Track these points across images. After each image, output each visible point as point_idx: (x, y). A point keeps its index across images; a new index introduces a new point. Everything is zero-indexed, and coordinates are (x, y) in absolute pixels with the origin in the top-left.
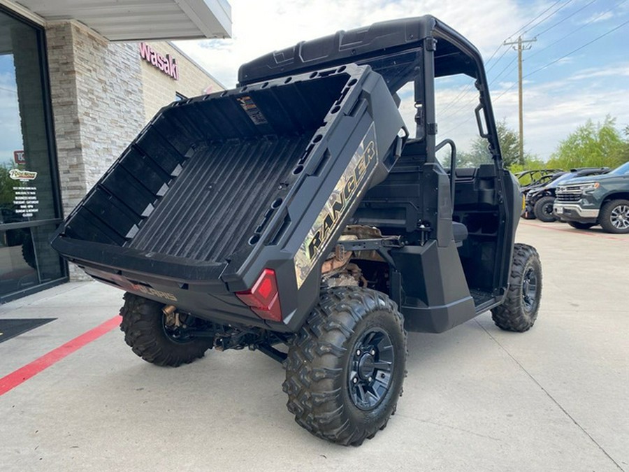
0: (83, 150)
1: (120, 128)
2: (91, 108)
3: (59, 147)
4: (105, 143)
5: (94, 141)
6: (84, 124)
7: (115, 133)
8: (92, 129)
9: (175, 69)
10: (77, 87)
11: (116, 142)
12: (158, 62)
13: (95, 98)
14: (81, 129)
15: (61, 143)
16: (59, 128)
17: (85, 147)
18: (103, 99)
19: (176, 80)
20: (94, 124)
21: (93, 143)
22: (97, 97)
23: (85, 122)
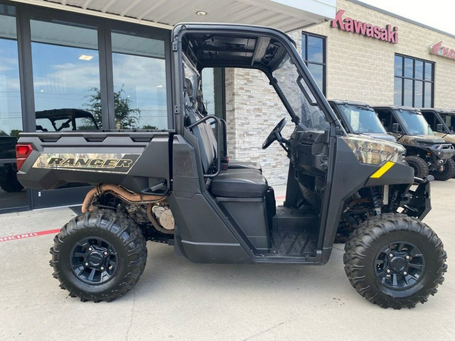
0: (236, 111)
1: (272, 94)
2: (246, 84)
3: (227, 109)
4: (256, 105)
5: (246, 104)
6: (238, 95)
7: (266, 97)
8: (245, 97)
9: (394, 35)
10: (235, 73)
11: (267, 104)
12: (374, 33)
13: (250, 77)
14: (235, 98)
15: (228, 107)
16: (227, 99)
17: (237, 109)
18: (258, 77)
19: (395, 43)
20: (247, 94)
21: (245, 106)
22: (252, 76)
23: (239, 93)
